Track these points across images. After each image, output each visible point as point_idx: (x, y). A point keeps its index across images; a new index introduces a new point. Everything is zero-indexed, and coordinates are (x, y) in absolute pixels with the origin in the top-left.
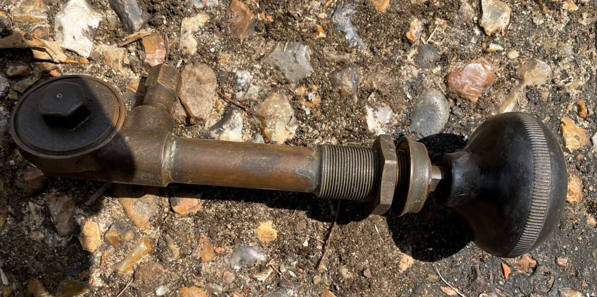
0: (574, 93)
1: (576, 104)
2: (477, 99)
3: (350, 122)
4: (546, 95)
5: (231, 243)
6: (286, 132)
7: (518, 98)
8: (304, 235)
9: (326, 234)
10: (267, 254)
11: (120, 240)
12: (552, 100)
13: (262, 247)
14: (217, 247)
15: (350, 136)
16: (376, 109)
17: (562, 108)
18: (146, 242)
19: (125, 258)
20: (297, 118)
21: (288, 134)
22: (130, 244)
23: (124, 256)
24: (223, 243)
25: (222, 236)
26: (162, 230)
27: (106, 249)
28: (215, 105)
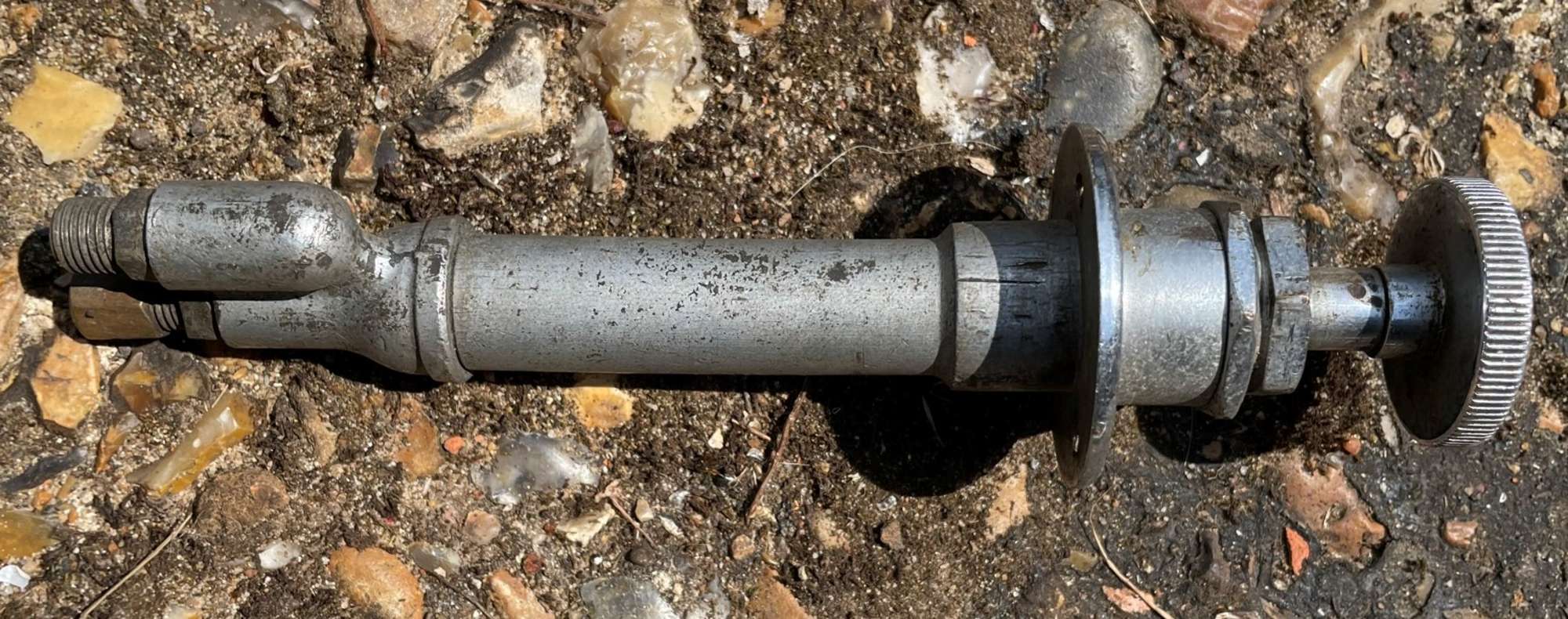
0: (1526, 42)
1: (1529, 77)
2: (1243, 43)
3: (869, 87)
4: (1445, 43)
5: (492, 426)
6: (677, 105)
7: (1364, 47)
8: (712, 414)
9: (777, 416)
10: (599, 464)
11: (159, 395)
12: (1462, 60)
13: (587, 443)
14: (451, 435)
15: (865, 129)
16: (945, 55)
17: (1488, 86)
18: (236, 408)
19: (170, 454)
20: (712, 66)
21: (681, 112)
22: (189, 411)
23: (168, 446)
24: (470, 424)
25: (466, 403)
26: (287, 377)
27: (115, 420)
28: (466, 12)
